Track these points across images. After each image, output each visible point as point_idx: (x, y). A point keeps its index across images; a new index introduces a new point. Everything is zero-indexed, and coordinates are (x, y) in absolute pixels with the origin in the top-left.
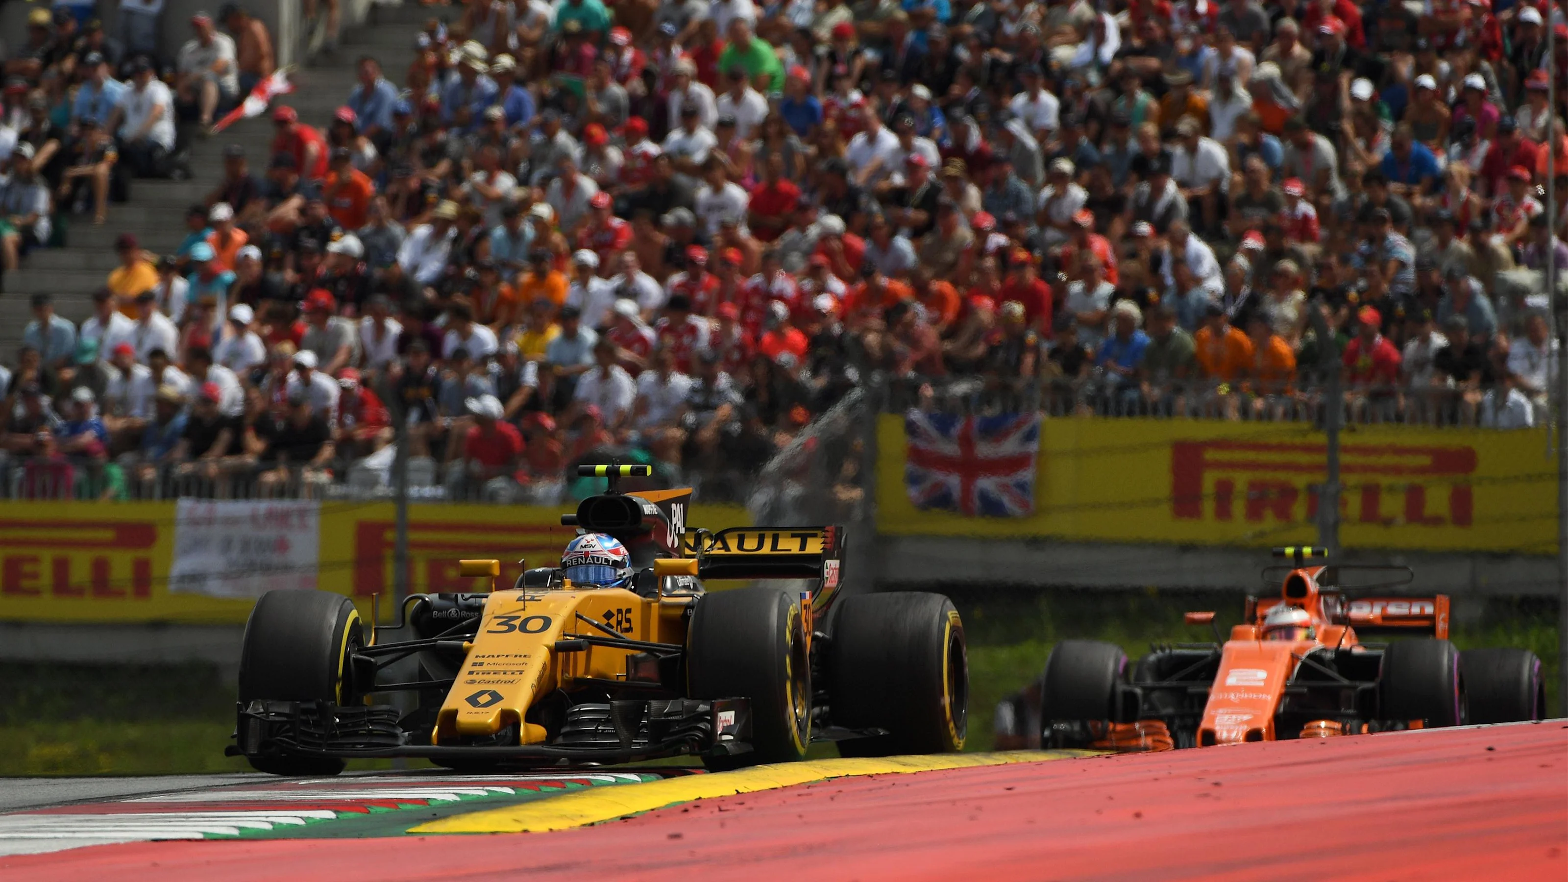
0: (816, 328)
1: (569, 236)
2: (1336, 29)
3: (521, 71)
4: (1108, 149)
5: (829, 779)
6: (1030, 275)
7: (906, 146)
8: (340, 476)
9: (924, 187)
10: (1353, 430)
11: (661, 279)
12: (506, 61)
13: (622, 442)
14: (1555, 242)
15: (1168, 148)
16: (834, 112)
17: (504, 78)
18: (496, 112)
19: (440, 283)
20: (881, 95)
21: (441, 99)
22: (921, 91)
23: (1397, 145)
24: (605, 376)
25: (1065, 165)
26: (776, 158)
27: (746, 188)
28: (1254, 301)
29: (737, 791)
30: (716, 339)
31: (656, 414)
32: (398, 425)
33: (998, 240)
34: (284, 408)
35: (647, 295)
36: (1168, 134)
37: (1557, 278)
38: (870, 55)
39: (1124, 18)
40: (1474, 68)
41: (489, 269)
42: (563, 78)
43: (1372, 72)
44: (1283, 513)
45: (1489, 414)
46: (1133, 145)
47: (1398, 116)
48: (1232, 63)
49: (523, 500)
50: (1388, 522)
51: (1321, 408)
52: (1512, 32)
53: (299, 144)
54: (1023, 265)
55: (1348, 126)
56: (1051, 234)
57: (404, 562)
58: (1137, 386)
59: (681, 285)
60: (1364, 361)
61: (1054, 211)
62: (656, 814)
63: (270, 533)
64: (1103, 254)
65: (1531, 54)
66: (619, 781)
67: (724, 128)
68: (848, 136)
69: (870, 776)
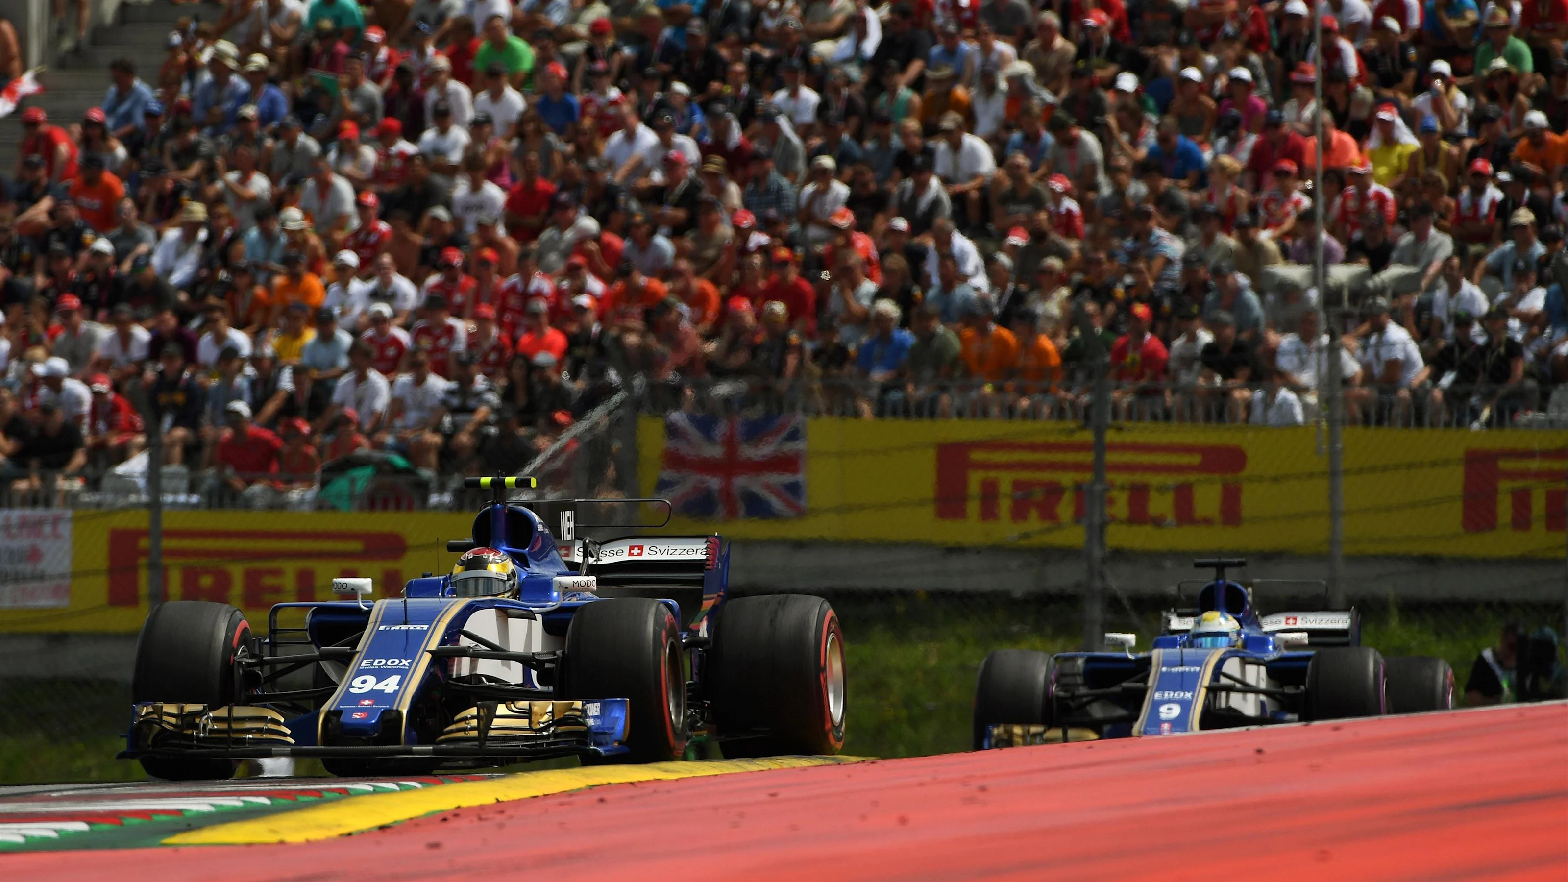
0: (574, 328)
1: (326, 238)
2: (1103, 22)
3: (274, 71)
4: (869, 145)
5: (591, 788)
6: (793, 274)
7: (666, 143)
8: (93, 484)
9: (683, 185)
10: (1120, 429)
11: (417, 281)
12: (259, 60)
13: (379, 446)
14: (1324, 236)
15: (931, 143)
16: (592, 109)
17: (256, 78)
18: (250, 111)
19: (191, 285)
20: (640, 92)
21: (192, 100)
22: (680, 87)
23: (1163, 139)
24: (362, 378)
25: (827, 161)
26: (533, 156)
27: (503, 187)
28: (1018, 298)
29: (497, 799)
30: (473, 340)
31: (412, 416)
32: (152, 431)
33: (759, 239)
34: (36, 414)
35: (405, 297)
36: (931, 130)
37: (1326, 274)
38: (627, 51)
39: (885, 11)
40: (1242, 62)
41: (244, 271)
42: (319, 75)
43: (1136, 66)
44: (1048, 513)
45: (1258, 412)
46: (896, 141)
47: (1163, 109)
48: (994, 58)
49: (278, 506)
50: (1158, 522)
51: (1088, 408)
52: (1278, 24)
53: (49, 146)
54: (784, 263)
55: (1111, 120)
56: (814, 232)
57: (159, 571)
58: (901, 387)
59: (438, 286)
60: (1132, 356)
61: (816, 209)
62: (414, 824)
63: (22, 543)
64: (866, 249)
65: (1298, 46)
66: (377, 790)
67: (478, 127)
68: (607, 133)
69: (632, 783)
